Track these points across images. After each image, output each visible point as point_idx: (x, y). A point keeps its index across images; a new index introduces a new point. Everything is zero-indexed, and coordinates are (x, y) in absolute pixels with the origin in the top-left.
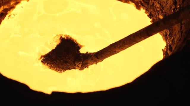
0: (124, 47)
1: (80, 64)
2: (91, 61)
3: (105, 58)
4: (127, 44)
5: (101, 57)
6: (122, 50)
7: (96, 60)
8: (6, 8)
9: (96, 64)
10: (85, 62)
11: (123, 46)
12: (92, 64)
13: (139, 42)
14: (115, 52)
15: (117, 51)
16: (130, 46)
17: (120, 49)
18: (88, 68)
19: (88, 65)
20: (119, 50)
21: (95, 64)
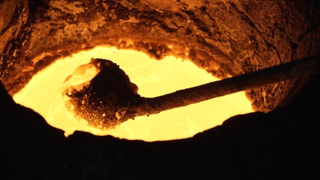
0: (198, 99)
1: (124, 110)
2: (142, 109)
3: (164, 109)
4: (203, 95)
5: (159, 107)
6: (193, 103)
7: (149, 109)
8: (48, 56)
9: (148, 116)
10: (132, 110)
11: (196, 97)
12: (141, 115)
13: (223, 95)
14: (182, 103)
15: (185, 102)
16: (207, 99)
17: (191, 100)
18: (133, 119)
19: (134, 114)
20: (189, 102)
21: (146, 116)
